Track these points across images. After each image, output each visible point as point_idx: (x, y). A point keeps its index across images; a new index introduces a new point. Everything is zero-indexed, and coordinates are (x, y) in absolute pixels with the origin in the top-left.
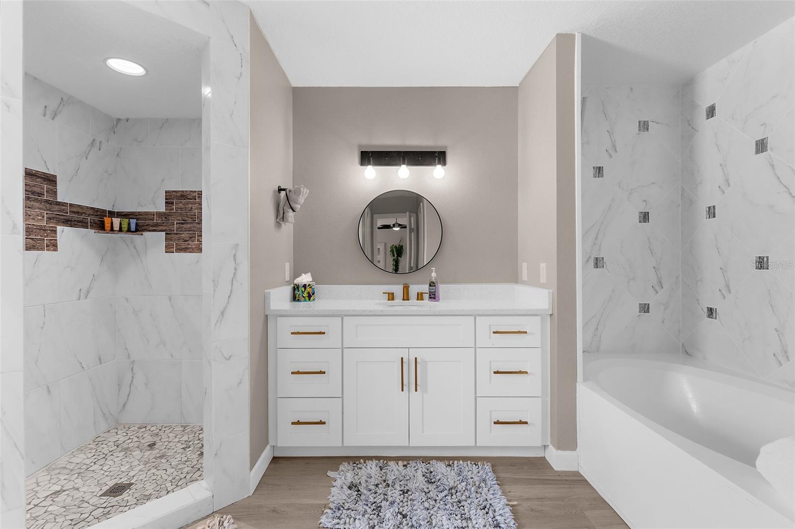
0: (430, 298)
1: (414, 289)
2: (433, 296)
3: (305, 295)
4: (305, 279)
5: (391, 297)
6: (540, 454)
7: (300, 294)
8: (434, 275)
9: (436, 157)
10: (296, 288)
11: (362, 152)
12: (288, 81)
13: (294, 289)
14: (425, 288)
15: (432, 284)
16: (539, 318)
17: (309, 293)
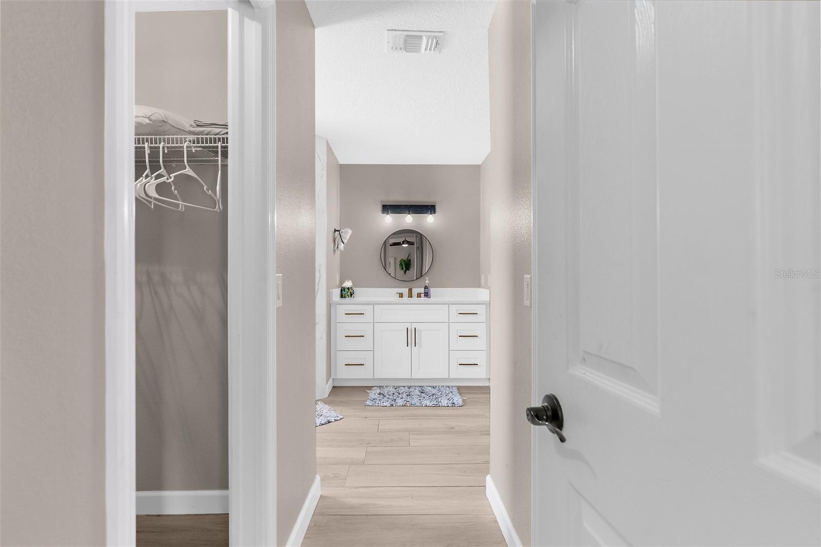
0: (425, 296)
1: (415, 291)
2: (427, 295)
3: (349, 294)
4: (348, 284)
5: (401, 295)
6: (486, 384)
7: (346, 293)
8: (427, 282)
9: (429, 208)
10: (343, 290)
11: (383, 205)
12: (338, 161)
13: (342, 290)
14: (422, 290)
15: (426, 287)
16: (485, 306)
17: (351, 293)
